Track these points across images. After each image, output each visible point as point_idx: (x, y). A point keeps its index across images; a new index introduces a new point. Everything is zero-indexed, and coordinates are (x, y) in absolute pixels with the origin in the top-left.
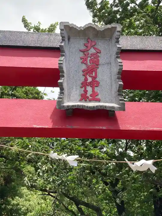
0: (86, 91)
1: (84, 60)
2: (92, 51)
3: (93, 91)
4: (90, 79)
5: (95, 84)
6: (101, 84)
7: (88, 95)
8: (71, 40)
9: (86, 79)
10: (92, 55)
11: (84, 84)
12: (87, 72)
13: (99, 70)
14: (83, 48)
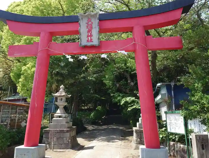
0: (88, 39)
1: (87, 27)
2: (90, 23)
3: (91, 38)
4: (89, 34)
5: (91, 36)
6: (93, 35)
7: (89, 40)
8: (83, 19)
9: (88, 34)
10: (90, 24)
11: (88, 36)
12: (89, 31)
13: (92, 31)
14: (87, 22)
